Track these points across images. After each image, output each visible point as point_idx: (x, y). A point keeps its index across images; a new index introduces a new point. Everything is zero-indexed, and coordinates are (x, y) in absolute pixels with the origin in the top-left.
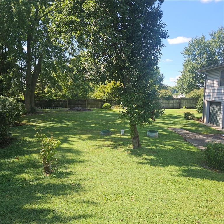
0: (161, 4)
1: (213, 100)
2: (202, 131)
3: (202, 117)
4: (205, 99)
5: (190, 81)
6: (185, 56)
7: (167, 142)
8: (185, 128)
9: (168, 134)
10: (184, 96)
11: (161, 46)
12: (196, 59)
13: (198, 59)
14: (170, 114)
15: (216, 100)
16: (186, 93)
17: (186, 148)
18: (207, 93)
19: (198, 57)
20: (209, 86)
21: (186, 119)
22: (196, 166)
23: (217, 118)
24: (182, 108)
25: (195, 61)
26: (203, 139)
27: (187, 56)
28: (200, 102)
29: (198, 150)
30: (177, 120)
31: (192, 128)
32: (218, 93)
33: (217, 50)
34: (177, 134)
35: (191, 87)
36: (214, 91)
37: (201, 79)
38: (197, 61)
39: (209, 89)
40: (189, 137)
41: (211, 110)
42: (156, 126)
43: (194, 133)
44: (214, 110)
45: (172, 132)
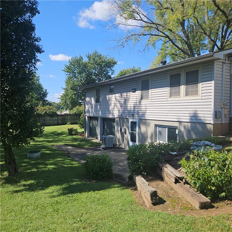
0: (32, 17)
1: (92, 115)
2: (84, 145)
3: (84, 132)
4: (86, 115)
5: (72, 97)
6: (67, 73)
7: (50, 162)
8: (69, 144)
9: (52, 152)
10: (68, 112)
11: (36, 61)
12: (77, 77)
13: (78, 77)
14: (55, 131)
15: (94, 115)
16: (70, 109)
17: (69, 164)
18: (87, 109)
19: (78, 75)
20: (88, 103)
21: (70, 135)
22: (76, 181)
23: (96, 132)
24: (67, 124)
25: (75, 79)
26: (85, 153)
27: (68, 74)
28: (82, 118)
29: (80, 164)
30: (61, 137)
31: (75, 143)
32: (96, 109)
33: (94, 71)
34: (61, 151)
35: (74, 103)
36: (92, 108)
37: (82, 96)
38: (77, 79)
39: (88, 105)
40: (72, 152)
41: (91, 124)
42: (39, 146)
43: (77, 148)
44: (93, 124)
45: (56, 150)
